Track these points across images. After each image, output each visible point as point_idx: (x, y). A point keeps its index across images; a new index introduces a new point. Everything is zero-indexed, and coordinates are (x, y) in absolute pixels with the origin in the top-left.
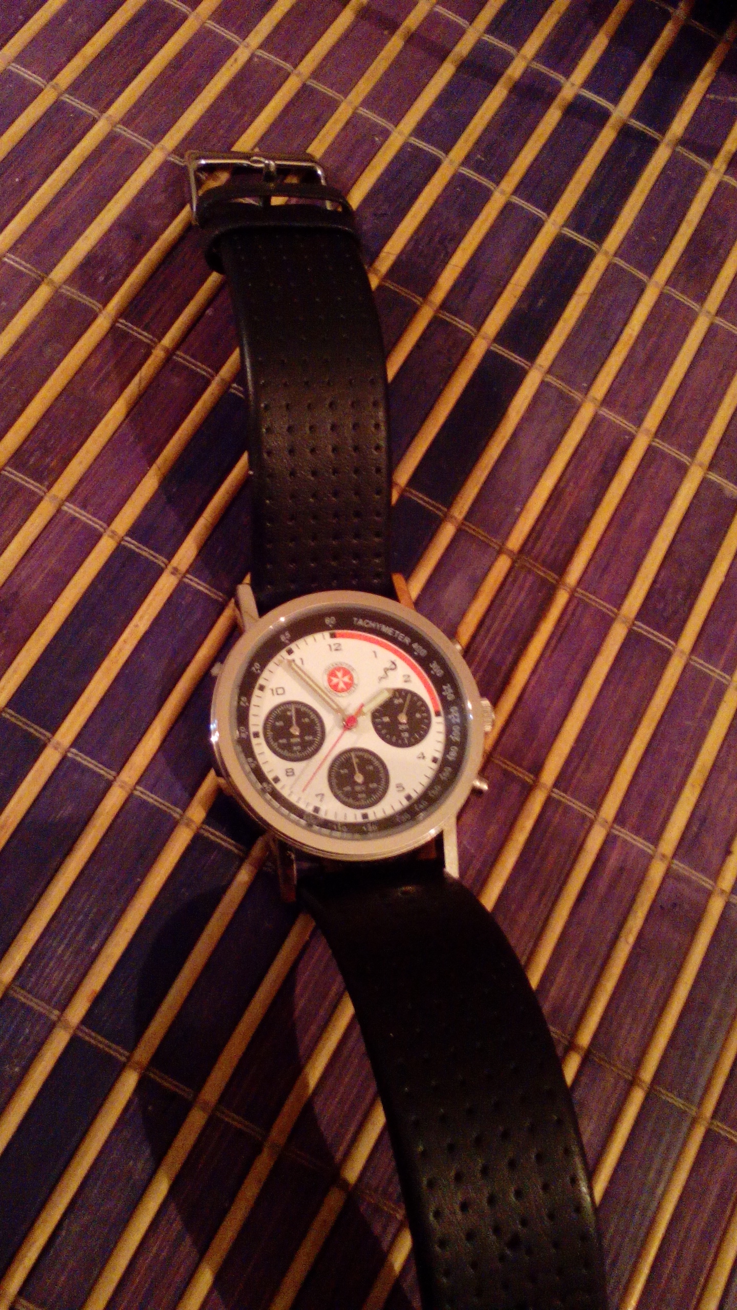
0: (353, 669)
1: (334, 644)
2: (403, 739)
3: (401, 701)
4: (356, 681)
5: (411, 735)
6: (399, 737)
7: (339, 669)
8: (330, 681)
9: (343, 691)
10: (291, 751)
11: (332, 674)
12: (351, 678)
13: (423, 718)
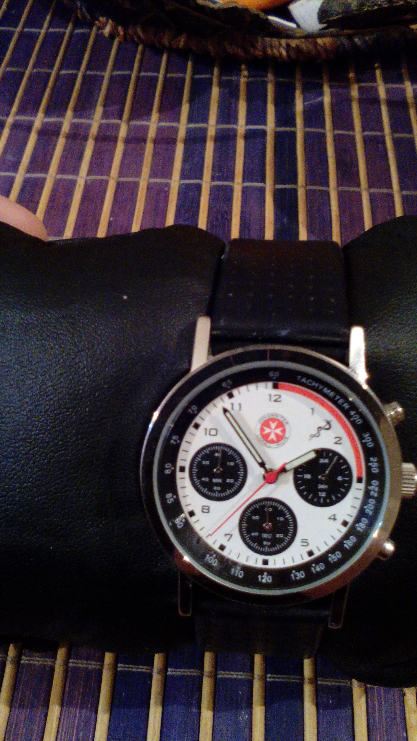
0: (287, 423)
1: (275, 395)
2: (319, 498)
3: (327, 461)
4: (287, 435)
5: (328, 496)
6: (316, 496)
7: (273, 420)
8: (262, 430)
9: (272, 442)
10: (211, 490)
11: (266, 423)
12: (284, 431)
13: (344, 481)
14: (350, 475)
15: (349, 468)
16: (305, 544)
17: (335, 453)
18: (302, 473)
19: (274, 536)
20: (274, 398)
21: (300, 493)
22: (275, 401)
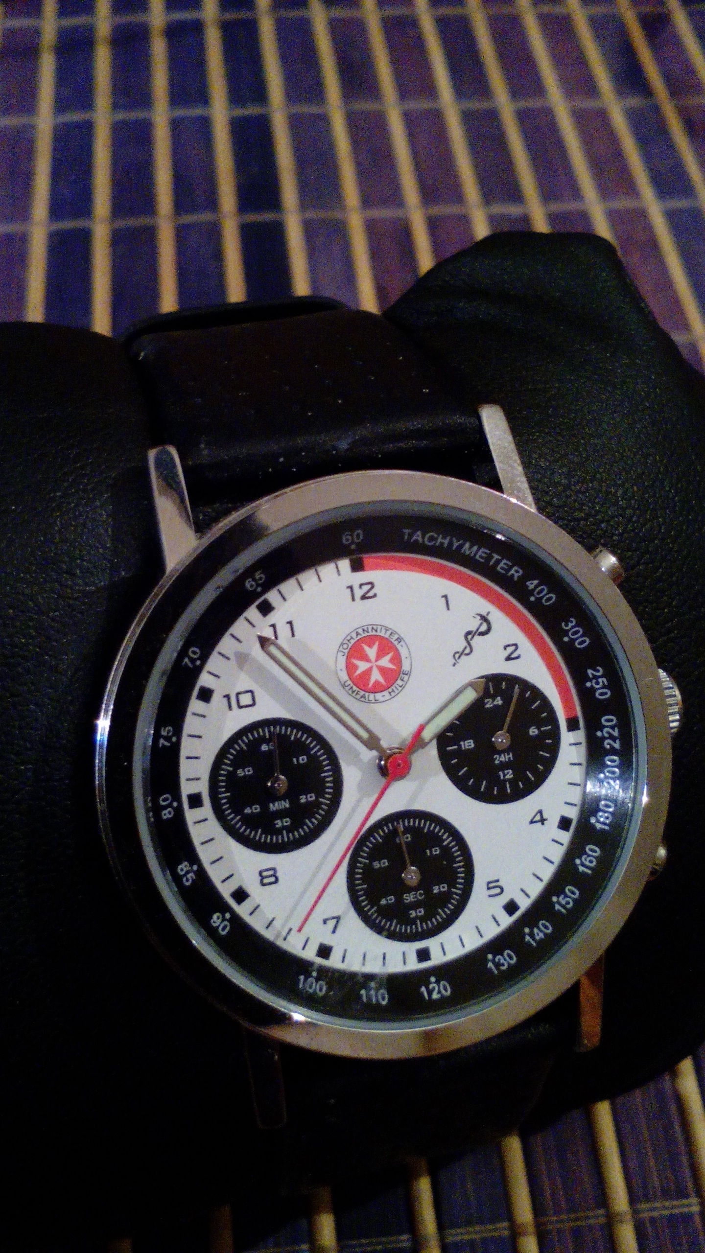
0: (399, 640)
1: (361, 586)
2: (502, 784)
3: (499, 701)
4: (406, 667)
5: (519, 775)
6: (495, 781)
7: (370, 640)
8: (350, 668)
9: (378, 688)
10: (270, 830)
11: (355, 651)
12: (397, 659)
13: (543, 736)
14: (552, 719)
15: (546, 704)
16: (498, 890)
17: (513, 680)
18: (456, 741)
19: (428, 892)
20: (359, 593)
21: (461, 784)
22: (363, 597)
